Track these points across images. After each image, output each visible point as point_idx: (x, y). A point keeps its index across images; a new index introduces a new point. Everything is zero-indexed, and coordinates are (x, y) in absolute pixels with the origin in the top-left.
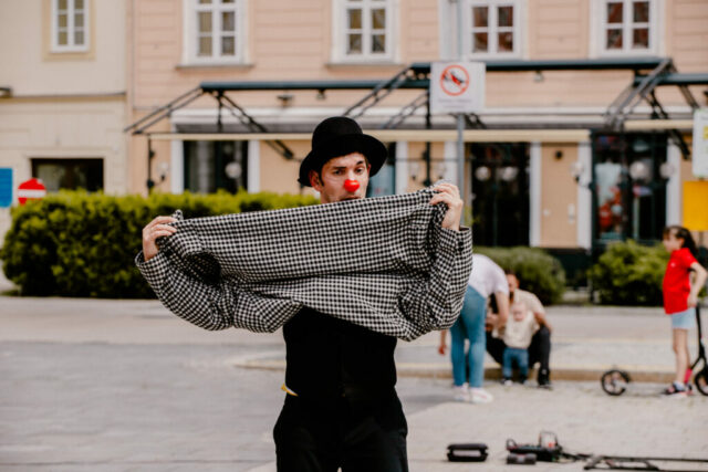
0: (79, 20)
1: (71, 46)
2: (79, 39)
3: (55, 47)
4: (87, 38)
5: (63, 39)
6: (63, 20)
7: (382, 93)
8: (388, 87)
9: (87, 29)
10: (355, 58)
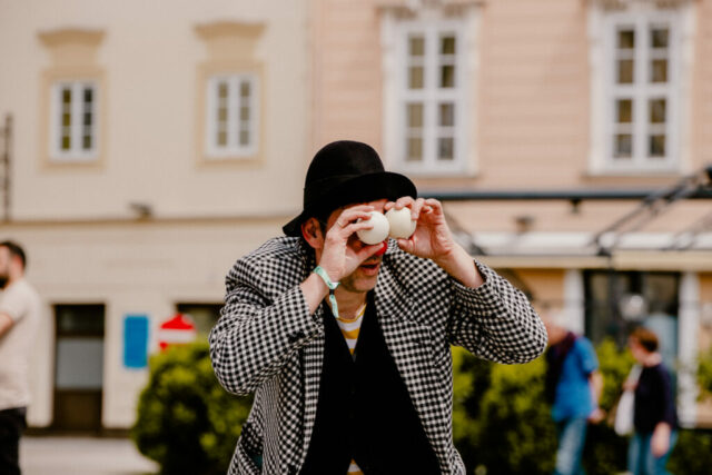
0: (245, 114)
1: (233, 149)
2: (244, 138)
3: (212, 149)
4: (254, 137)
5: (222, 139)
6: (223, 114)
7: (660, 205)
8: (670, 197)
9: (254, 125)
10: (623, 166)
